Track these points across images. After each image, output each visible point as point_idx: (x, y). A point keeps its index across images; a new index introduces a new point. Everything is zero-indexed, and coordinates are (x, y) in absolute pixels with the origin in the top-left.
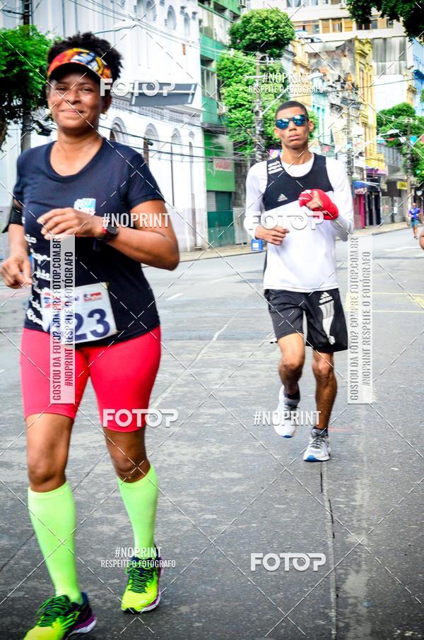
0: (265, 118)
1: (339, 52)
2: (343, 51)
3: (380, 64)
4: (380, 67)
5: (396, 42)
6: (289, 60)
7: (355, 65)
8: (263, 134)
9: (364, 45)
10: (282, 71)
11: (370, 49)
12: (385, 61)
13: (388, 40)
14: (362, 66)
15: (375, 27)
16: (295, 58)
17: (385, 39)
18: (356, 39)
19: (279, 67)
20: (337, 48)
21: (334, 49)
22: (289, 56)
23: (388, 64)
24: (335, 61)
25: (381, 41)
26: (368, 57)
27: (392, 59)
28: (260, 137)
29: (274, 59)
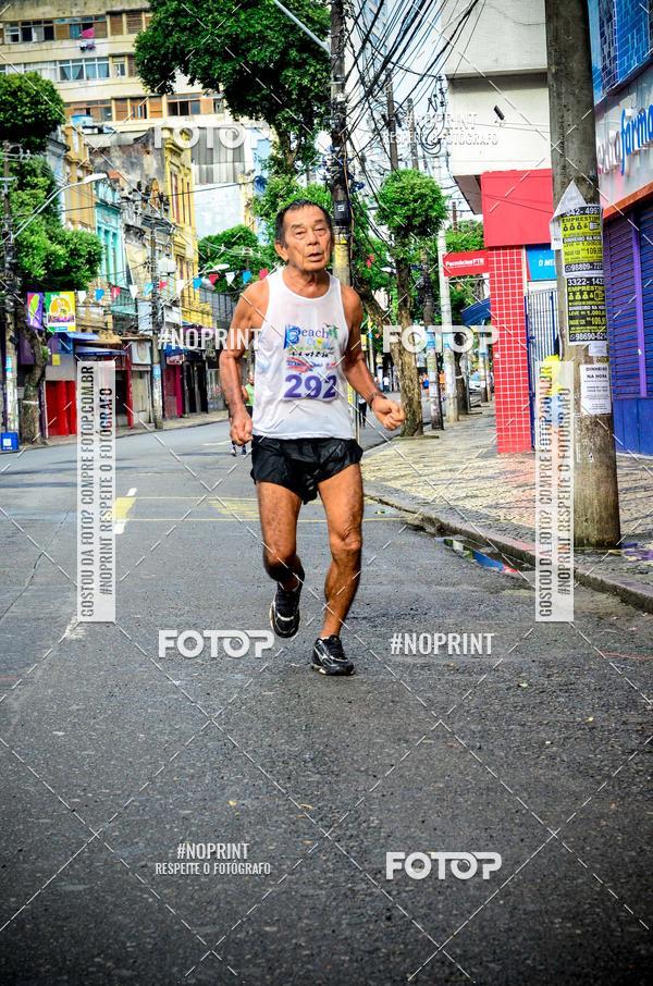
0: (18, 243)
1: (139, 146)
2: (145, 146)
3: (204, 167)
4: (205, 170)
6: (59, 156)
7: (164, 166)
8: (16, 268)
10: (46, 172)
12: (212, 163)
14: (175, 169)
15: (197, 111)
16: (69, 153)
19: (41, 165)
20: (136, 140)
21: (132, 142)
22: (59, 151)
23: (215, 167)
24: (134, 160)
26: (183, 155)
27: (223, 160)
28: (11, 273)
29: (32, 153)
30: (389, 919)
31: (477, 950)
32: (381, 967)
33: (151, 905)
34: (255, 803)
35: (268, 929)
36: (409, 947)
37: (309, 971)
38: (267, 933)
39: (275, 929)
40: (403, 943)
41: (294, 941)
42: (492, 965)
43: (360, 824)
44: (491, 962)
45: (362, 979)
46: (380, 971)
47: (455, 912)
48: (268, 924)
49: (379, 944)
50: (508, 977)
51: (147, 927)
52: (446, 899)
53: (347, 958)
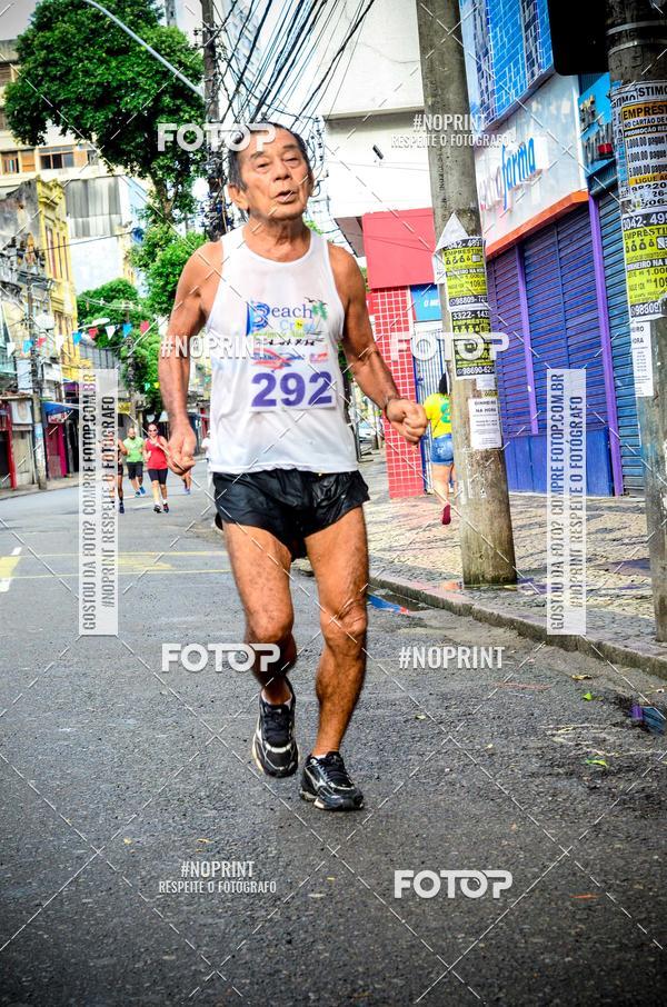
1: (12, 201)
2: (18, 200)
3: (80, 220)
4: (80, 224)
5: (103, 186)
7: (38, 221)
9: (51, 189)
11: (62, 196)
12: (88, 216)
13: (91, 183)
14: (50, 223)
15: (71, 164)
17: (85, 181)
18: (38, 179)
20: (9, 195)
21: (4, 197)
23: (91, 220)
24: (7, 215)
25: (80, 184)
26: (58, 208)
27: (99, 212)
30: (289, 942)
31: (380, 968)
32: (283, 988)
33: (46, 941)
34: (151, 840)
35: (166, 958)
36: (311, 968)
37: (209, 995)
38: (165, 961)
39: (174, 957)
40: (305, 964)
41: (193, 968)
42: (395, 980)
43: (258, 855)
44: (394, 977)
45: (263, 1000)
46: (281, 992)
47: (356, 933)
48: (166, 953)
49: (279, 967)
50: (411, 991)
51: (43, 962)
52: (347, 921)
53: (248, 981)
